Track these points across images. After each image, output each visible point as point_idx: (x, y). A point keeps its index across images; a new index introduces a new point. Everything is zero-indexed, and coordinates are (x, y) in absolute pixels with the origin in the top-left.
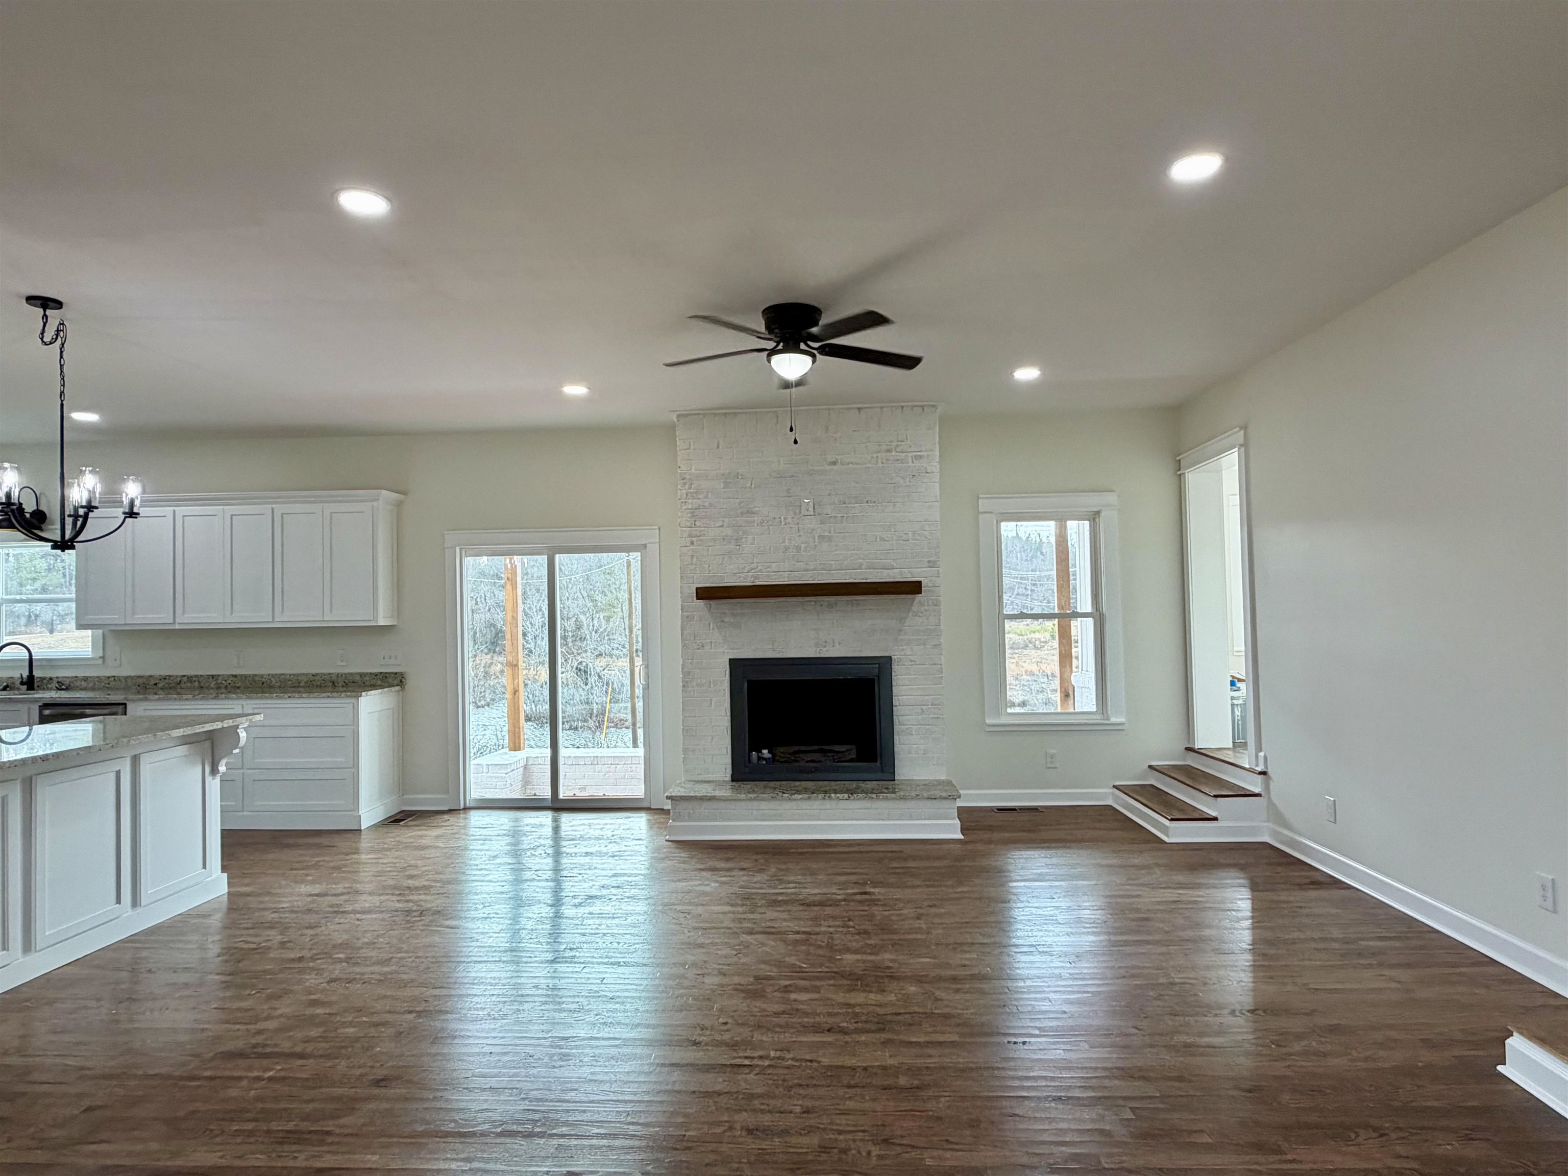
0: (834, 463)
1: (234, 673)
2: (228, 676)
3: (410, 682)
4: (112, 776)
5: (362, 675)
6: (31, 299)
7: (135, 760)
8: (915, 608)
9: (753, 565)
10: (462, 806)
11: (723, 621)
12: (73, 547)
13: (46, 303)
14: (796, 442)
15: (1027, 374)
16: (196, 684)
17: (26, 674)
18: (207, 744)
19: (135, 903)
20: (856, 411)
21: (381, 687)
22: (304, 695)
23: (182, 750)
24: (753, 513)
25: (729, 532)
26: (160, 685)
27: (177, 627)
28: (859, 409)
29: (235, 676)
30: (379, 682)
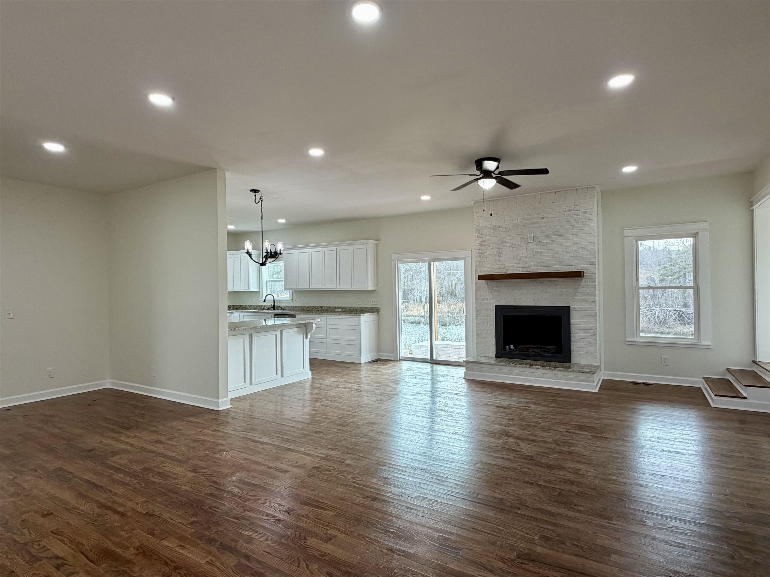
0: (543, 218)
1: (327, 306)
2: (326, 307)
3: (381, 311)
4: (275, 335)
5: (365, 308)
6: (252, 191)
7: (281, 331)
8: (583, 284)
9: (506, 265)
10: (398, 359)
11: (492, 289)
12: (265, 265)
13: (255, 191)
14: (491, 215)
15: (629, 169)
16: (317, 309)
17: (273, 304)
18: (305, 328)
19: (282, 376)
20: (554, 193)
21: (371, 312)
22: (344, 314)
23: (296, 330)
24: (506, 242)
25: (496, 251)
26: (307, 309)
27: (310, 290)
28: (555, 192)
29: (328, 307)
30: (371, 311)
